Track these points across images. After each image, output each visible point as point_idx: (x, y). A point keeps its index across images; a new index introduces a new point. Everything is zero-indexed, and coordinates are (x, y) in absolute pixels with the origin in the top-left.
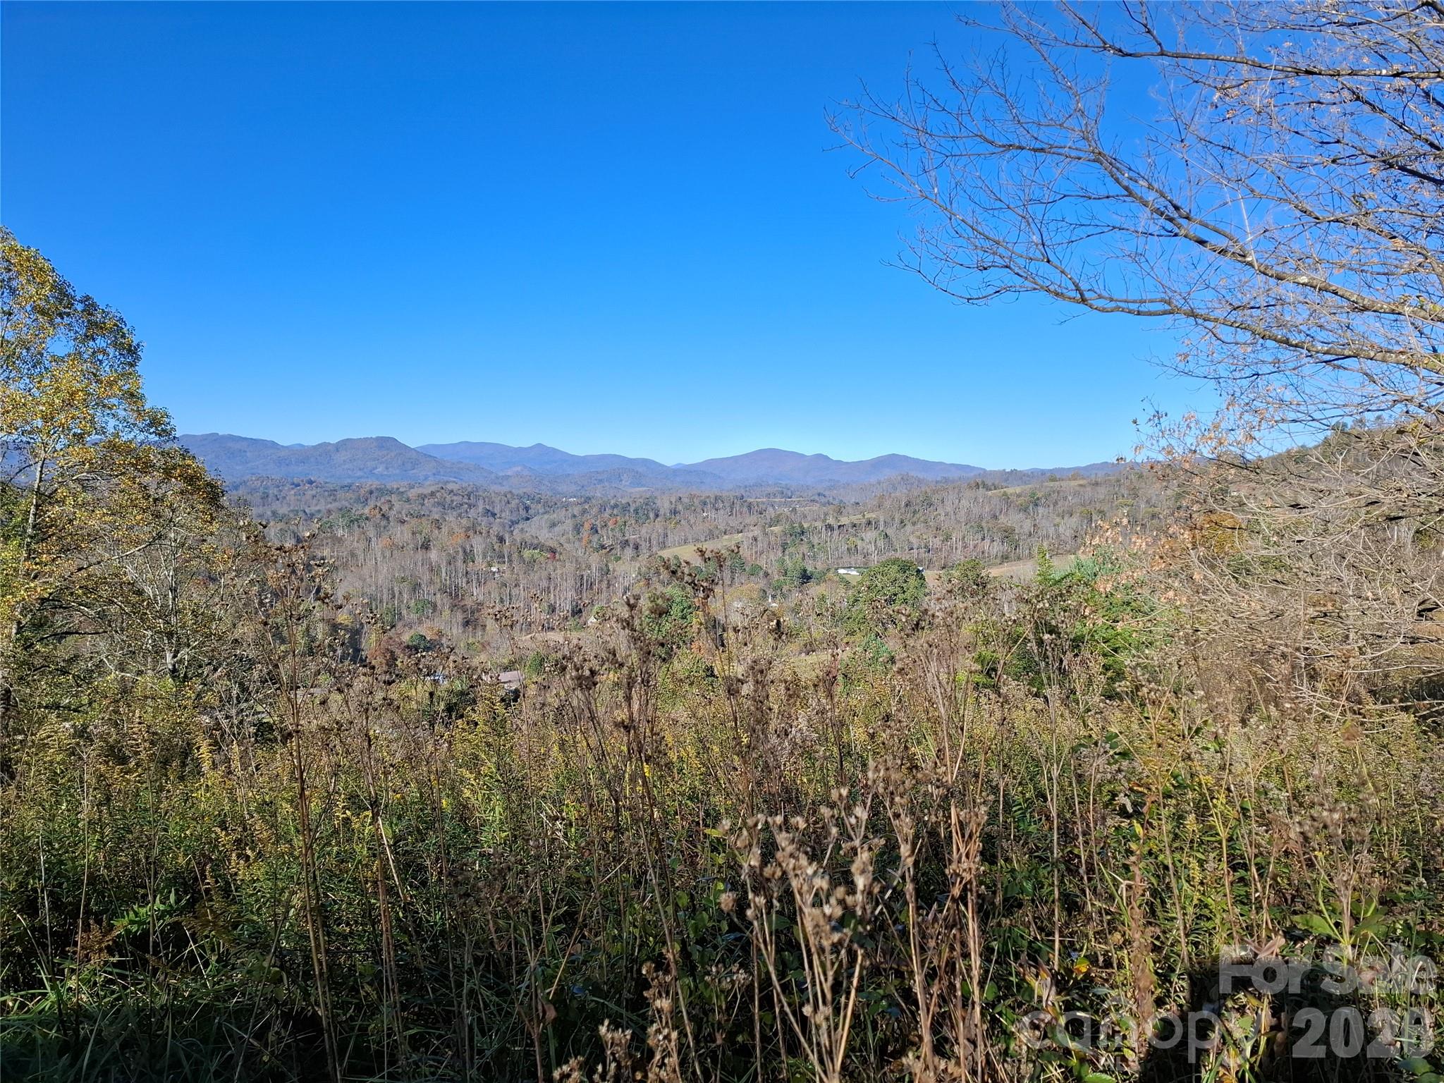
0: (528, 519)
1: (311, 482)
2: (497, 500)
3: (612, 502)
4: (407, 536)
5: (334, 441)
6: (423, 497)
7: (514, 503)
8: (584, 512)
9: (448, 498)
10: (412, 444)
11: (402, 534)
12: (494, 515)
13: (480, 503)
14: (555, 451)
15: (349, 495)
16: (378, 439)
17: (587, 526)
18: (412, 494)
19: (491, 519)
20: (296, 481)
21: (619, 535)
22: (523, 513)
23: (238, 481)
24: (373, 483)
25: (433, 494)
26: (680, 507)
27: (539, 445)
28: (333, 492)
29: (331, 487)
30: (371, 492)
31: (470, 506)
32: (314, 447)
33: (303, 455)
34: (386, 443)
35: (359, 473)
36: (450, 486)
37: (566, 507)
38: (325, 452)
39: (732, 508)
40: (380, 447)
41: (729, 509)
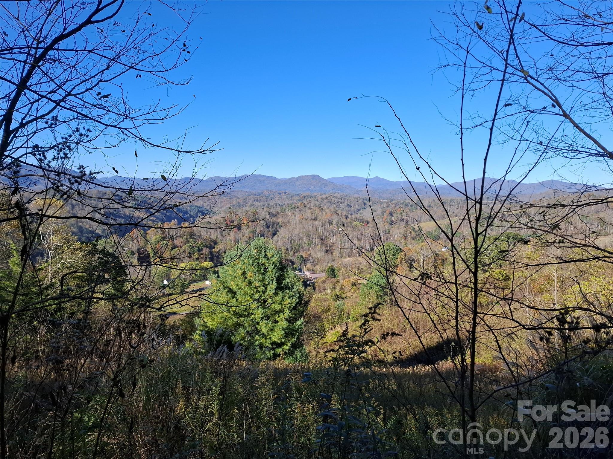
0: (365, 208)
1: (285, 193)
2: (352, 200)
3: (402, 202)
4: (309, 215)
5: (296, 176)
6: (323, 199)
7: (359, 202)
8: (389, 205)
9: (333, 200)
10: (325, 177)
12: (351, 207)
13: (346, 202)
14: (383, 179)
15: (298, 198)
16: (312, 176)
17: (387, 212)
18: (319, 197)
19: (349, 208)
20: (280, 192)
21: (400, 216)
22: (363, 206)
23: (260, 192)
24: (308, 193)
25: (327, 198)
26: (433, 204)
27: (377, 177)
28: (291, 197)
29: (292, 194)
30: (305, 197)
31: (341, 203)
32: (289, 179)
33: (285, 182)
34: (315, 177)
35: (305, 189)
36: (336, 195)
37: (381, 203)
38: (292, 181)
39: (458, 205)
40: (313, 179)
41: (457, 206)
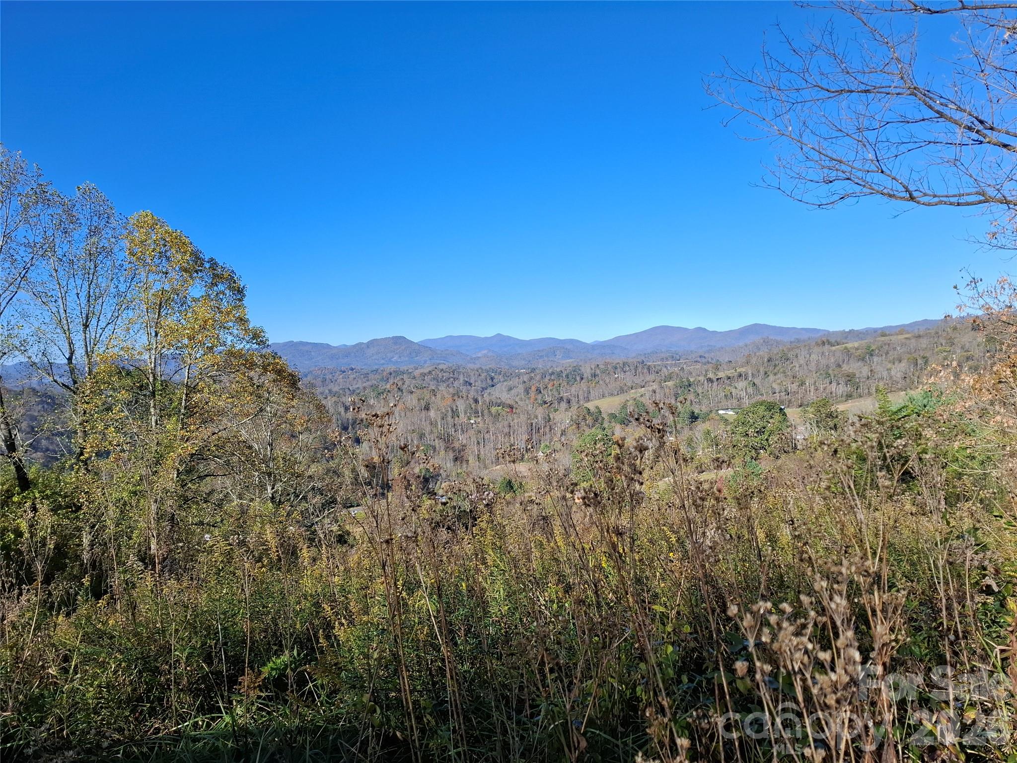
0: (493, 386)
1: (352, 369)
2: (472, 374)
3: (550, 371)
4: (415, 402)
5: (365, 341)
6: (424, 375)
7: (483, 375)
8: (531, 379)
9: (440, 375)
10: (416, 340)
11: (411, 401)
12: (470, 384)
13: (461, 377)
14: (509, 338)
15: (377, 376)
16: (394, 338)
17: (533, 388)
18: (417, 373)
19: (469, 387)
20: (343, 369)
21: (556, 393)
22: (490, 382)
23: (306, 371)
24: (391, 368)
25: (430, 372)
26: (598, 372)
27: (499, 334)
28: (366, 375)
29: (365, 371)
30: (391, 374)
31: (454, 379)
32: (353, 346)
33: (347, 352)
34: (399, 340)
35: (383, 361)
36: (441, 367)
37: (519, 376)
38: (360, 348)
39: (636, 371)
40: (395, 343)
41: (633, 371)
